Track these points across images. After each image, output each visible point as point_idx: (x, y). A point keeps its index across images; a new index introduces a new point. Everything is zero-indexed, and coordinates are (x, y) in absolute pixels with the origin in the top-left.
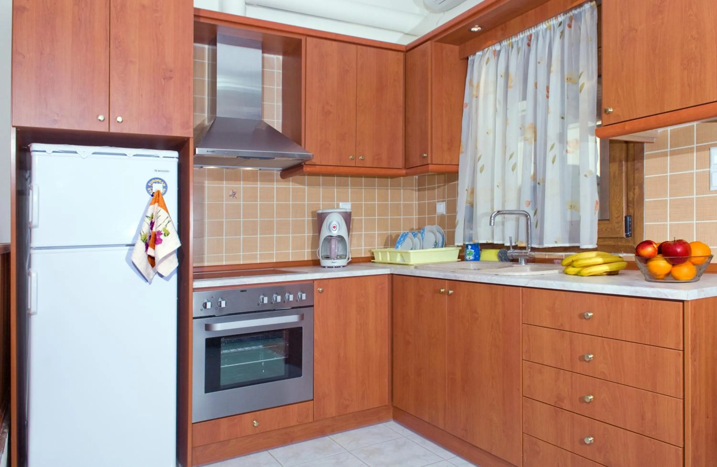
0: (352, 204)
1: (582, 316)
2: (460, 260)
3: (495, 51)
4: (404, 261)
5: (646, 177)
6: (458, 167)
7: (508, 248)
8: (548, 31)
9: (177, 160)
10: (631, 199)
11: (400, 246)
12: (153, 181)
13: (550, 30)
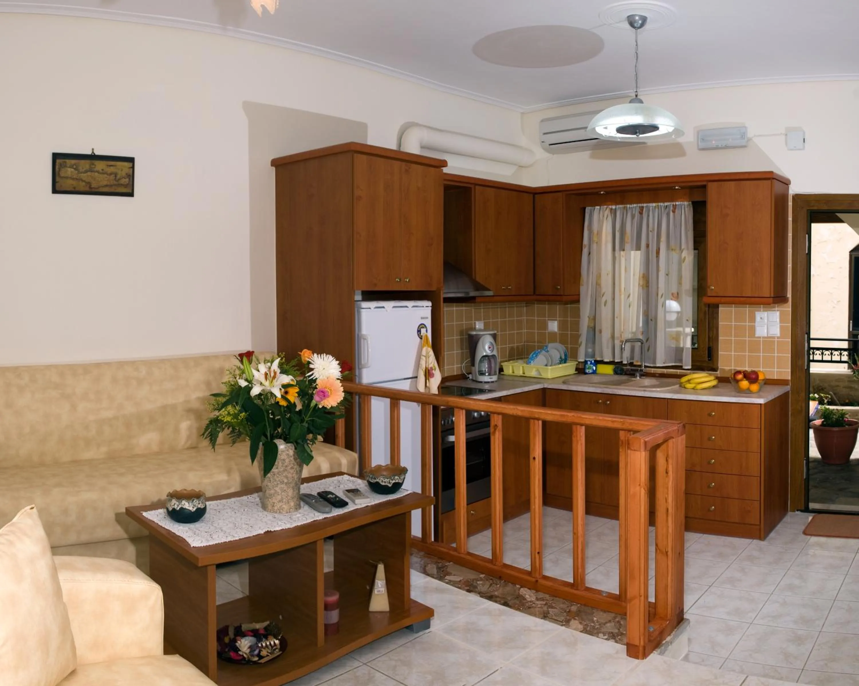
0: (484, 322)
1: (710, 415)
2: (577, 372)
3: (611, 209)
4: (541, 375)
5: (720, 323)
6: (579, 297)
7: (625, 365)
8: (657, 210)
9: (430, 308)
10: (711, 336)
11: (532, 362)
12: (421, 326)
13: (658, 209)
